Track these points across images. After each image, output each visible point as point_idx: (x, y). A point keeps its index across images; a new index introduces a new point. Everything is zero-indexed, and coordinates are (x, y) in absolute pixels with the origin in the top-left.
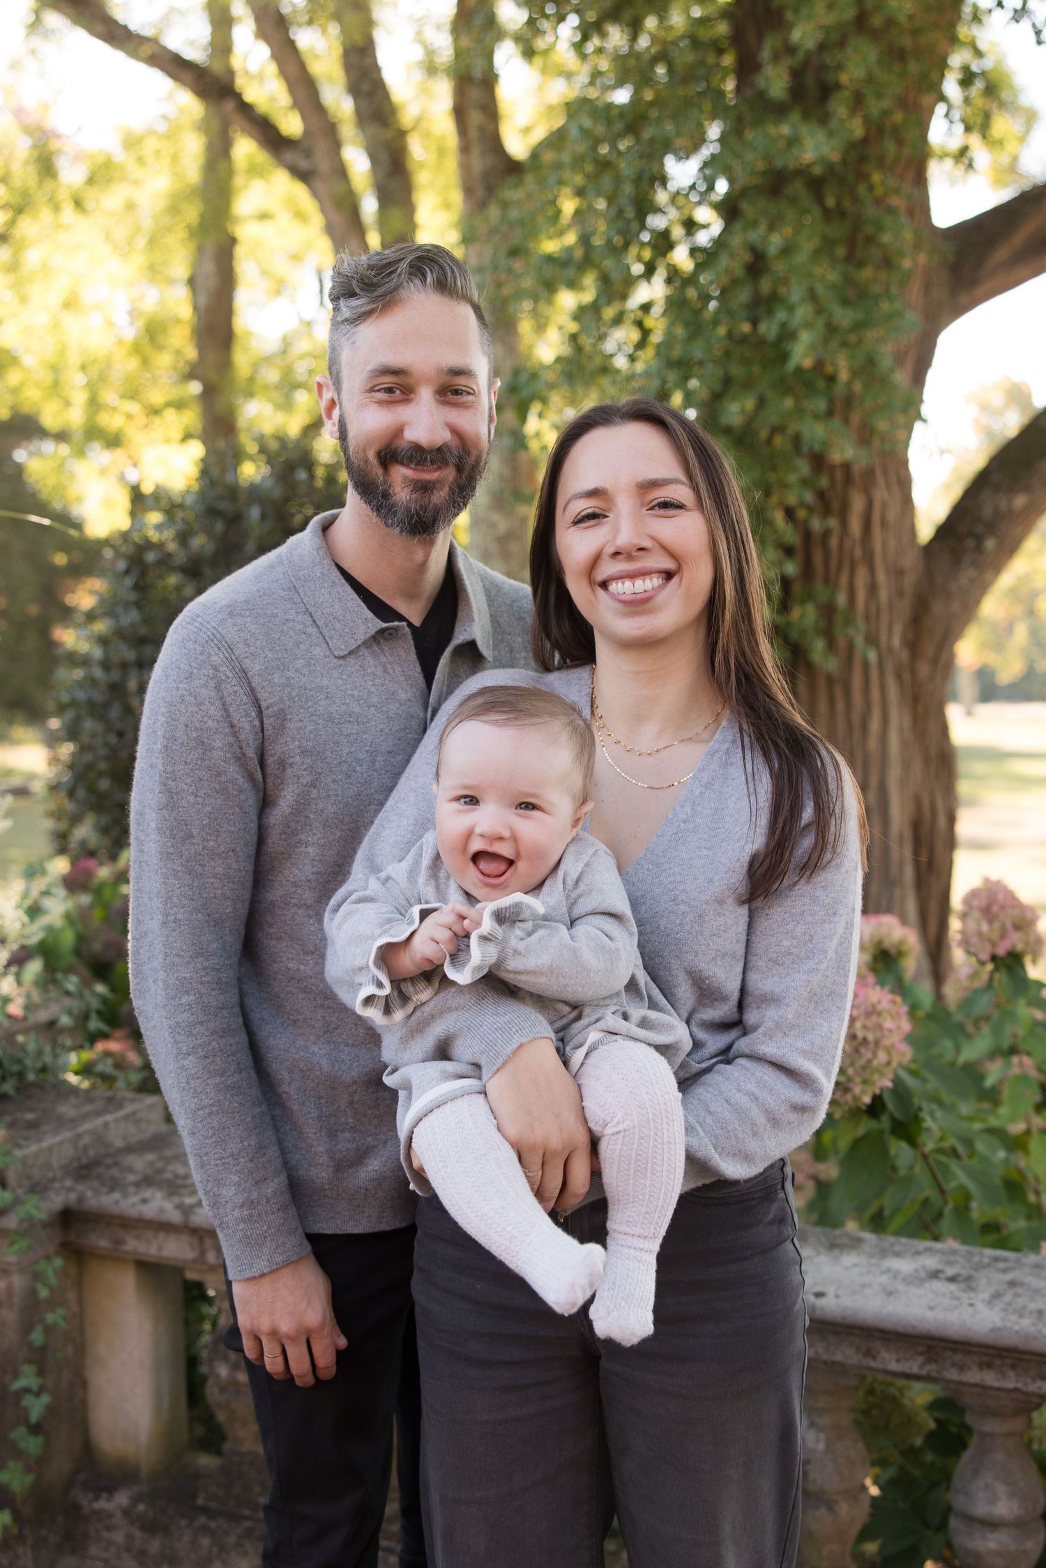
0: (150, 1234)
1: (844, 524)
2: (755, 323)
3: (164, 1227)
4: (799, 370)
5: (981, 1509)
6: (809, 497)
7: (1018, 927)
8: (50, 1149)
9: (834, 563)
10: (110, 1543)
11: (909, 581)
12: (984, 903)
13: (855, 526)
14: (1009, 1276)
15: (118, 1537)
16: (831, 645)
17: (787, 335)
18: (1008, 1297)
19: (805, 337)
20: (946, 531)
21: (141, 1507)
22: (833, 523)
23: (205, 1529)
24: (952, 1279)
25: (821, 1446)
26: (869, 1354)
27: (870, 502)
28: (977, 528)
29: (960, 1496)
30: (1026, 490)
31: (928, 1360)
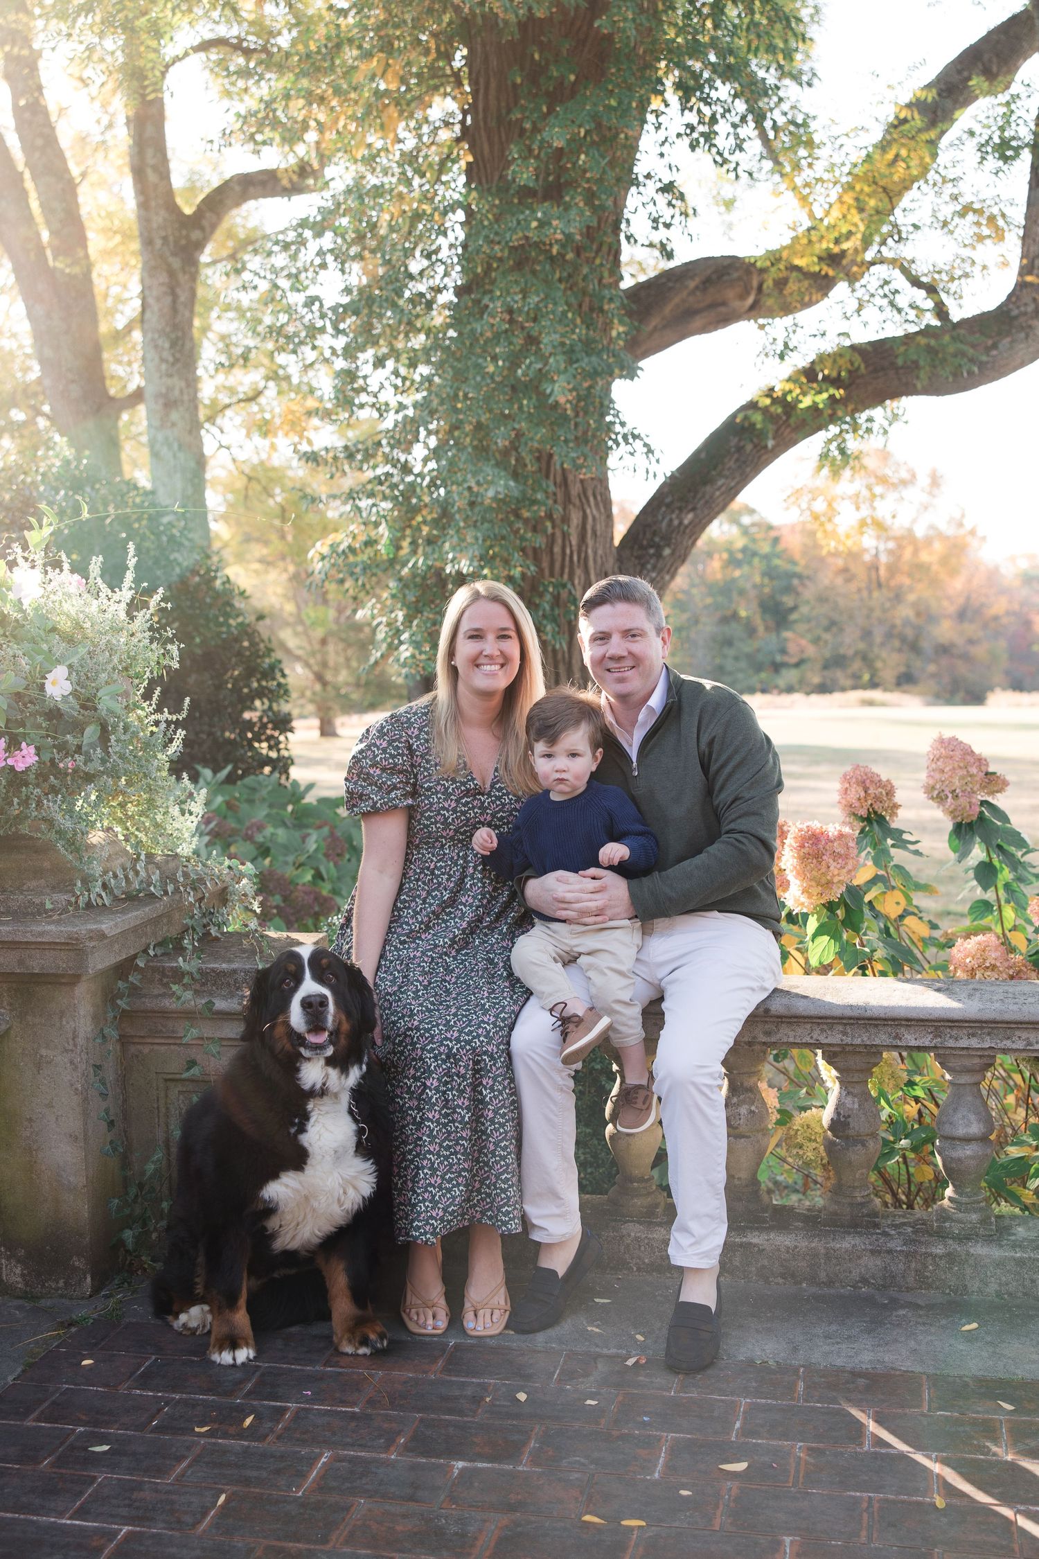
1: (565, 533)
13: (574, 538)
25: (856, 1106)
26: (897, 1037)
27: (585, 517)
28: (657, 539)
29: (947, 1126)
30: (694, 509)
31: (935, 1037)
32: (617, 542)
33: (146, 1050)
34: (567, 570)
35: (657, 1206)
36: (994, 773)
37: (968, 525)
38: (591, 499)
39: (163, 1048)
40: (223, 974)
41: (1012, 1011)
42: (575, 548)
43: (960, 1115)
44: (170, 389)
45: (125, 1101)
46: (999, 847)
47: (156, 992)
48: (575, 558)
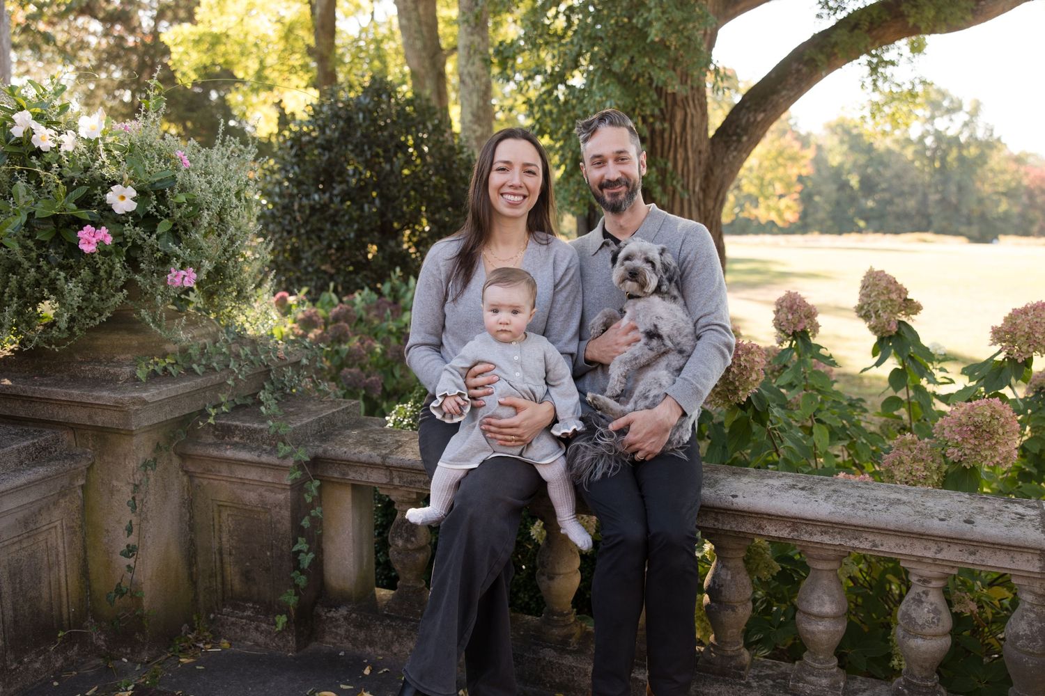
0: (363, 469)
1: (672, 125)
2: (630, 19)
3: (370, 465)
4: (653, 42)
5: (815, 609)
6: (657, 112)
7: (807, 317)
8: (306, 425)
9: (666, 147)
10: (337, 634)
11: (704, 156)
12: (789, 305)
13: (678, 128)
14: (832, 488)
15: (342, 631)
16: (664, 191)
17: (648, 23)
18: (835, 497)
19: (657, 25)
20: (720, 131)
21: (354, 615)
22: (666, 125)
23: (389, 626)
24: (803, 489)
25: (729, 578)
26: (760, 527)
27: (686, 114)
28: (738, 130)
29: (804, 603)
30: (764, 111)
31: (793, 531)
32: (711, 133)
33: (205, 482)
34: (672, 150)
35: (571, 635)
36: (911, 300)
37: (996, 135)
38: (691, 103)
39: (216, 482)
40: (255, 431)
41: (860, 517)
42: (678, 135)
43: (816, 596)
44: (472, 43)
45: (191, 518)
46: (912, 358)
47: (210, 441)
48: (678, 141)
